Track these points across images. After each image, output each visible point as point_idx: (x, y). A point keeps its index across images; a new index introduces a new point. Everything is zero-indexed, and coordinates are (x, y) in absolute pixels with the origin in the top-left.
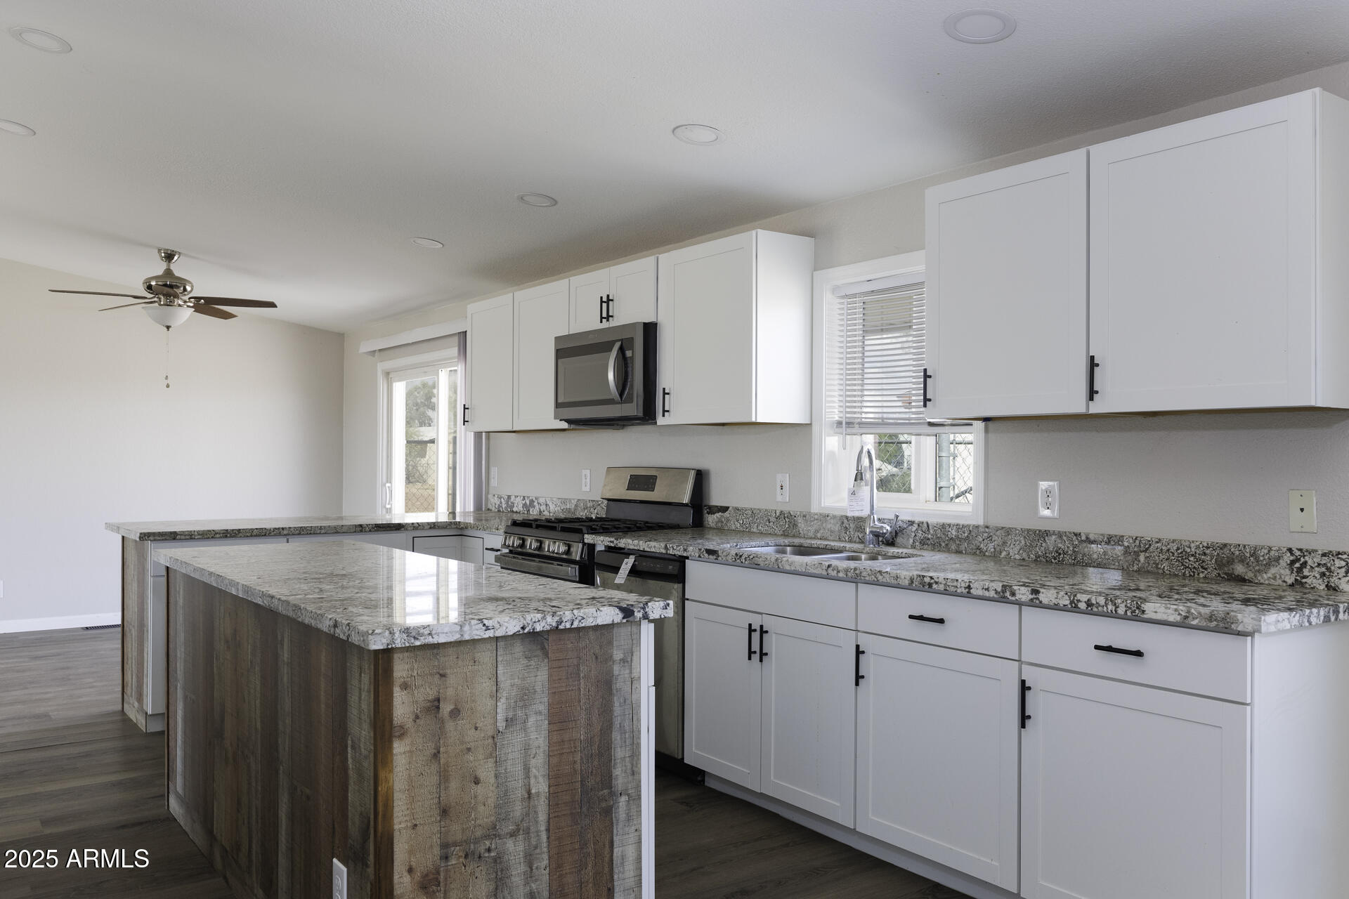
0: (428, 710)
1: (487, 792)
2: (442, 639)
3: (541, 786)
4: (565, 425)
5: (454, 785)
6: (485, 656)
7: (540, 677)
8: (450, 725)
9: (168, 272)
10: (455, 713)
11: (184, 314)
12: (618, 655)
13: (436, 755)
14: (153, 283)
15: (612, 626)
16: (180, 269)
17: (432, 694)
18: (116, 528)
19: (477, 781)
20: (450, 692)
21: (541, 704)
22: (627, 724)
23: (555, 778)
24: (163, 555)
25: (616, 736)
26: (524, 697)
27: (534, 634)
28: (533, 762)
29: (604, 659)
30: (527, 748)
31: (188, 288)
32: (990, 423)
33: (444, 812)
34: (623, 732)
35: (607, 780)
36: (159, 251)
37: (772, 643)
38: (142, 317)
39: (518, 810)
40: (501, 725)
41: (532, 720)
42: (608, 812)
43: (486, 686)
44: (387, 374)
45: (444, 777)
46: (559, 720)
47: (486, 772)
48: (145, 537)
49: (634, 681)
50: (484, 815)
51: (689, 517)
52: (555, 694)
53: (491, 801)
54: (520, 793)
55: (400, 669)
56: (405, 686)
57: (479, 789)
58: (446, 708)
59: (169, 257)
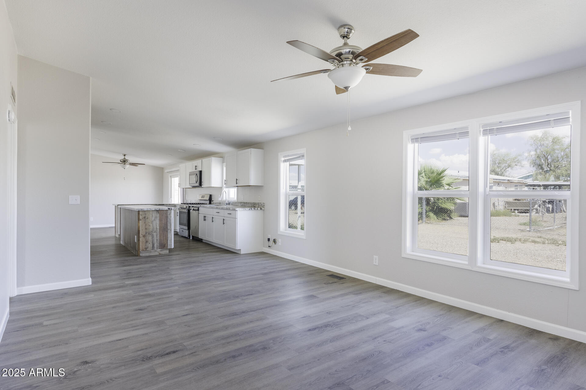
0: (144, 218)
1: (151, 227)
2: (145, 210)
3: (158, 227)
4: (191, 187)
5: (147, 226)
6: (151, 212)
7: (158, 215)
8: (146, 220)
9: (125, 158)
10: (147, 218)
11: (128, 166)
12: (168, 214)
13: (145, 223)
14: (122, 160)
15: (167, 210)
16: (126, 158)
17: (144, 216)
18: (114, 205)
19: (150, 226)
20: (147, 216)
21: (158, 218)
22: (170, 222)
23: (160, 227)
24: (119, 206)
25: (168, 223)
26: (156, 217)
27: (156, 210)
28: (157, 225)
29: (167, 214)
30: (156, 223)
31: (128, 161)
32: (239, 187)
33: (146, 229)
34: (169, 222)
35: (167, 228)
36: (123, 154)
37: (206, 218)
38: (120, 167)
39: (155, 230)
40: (153, 220)
41: (157, 220)
42: (167, 231)
43: (151, 216)
44: (171, 176)
45: (146, 225)
46: (161, 220)
47: (151, 225)
48: (118, 205)
49: (171, 217)
50: (151, 230)
51: (208, 202)
52: (160, 217)
53: (152, 228)
54: (155, 228)
55: (141, 213)
56: (141, 215)
57: (150, 227)
58: (146, 218)
59: (125, 155)
